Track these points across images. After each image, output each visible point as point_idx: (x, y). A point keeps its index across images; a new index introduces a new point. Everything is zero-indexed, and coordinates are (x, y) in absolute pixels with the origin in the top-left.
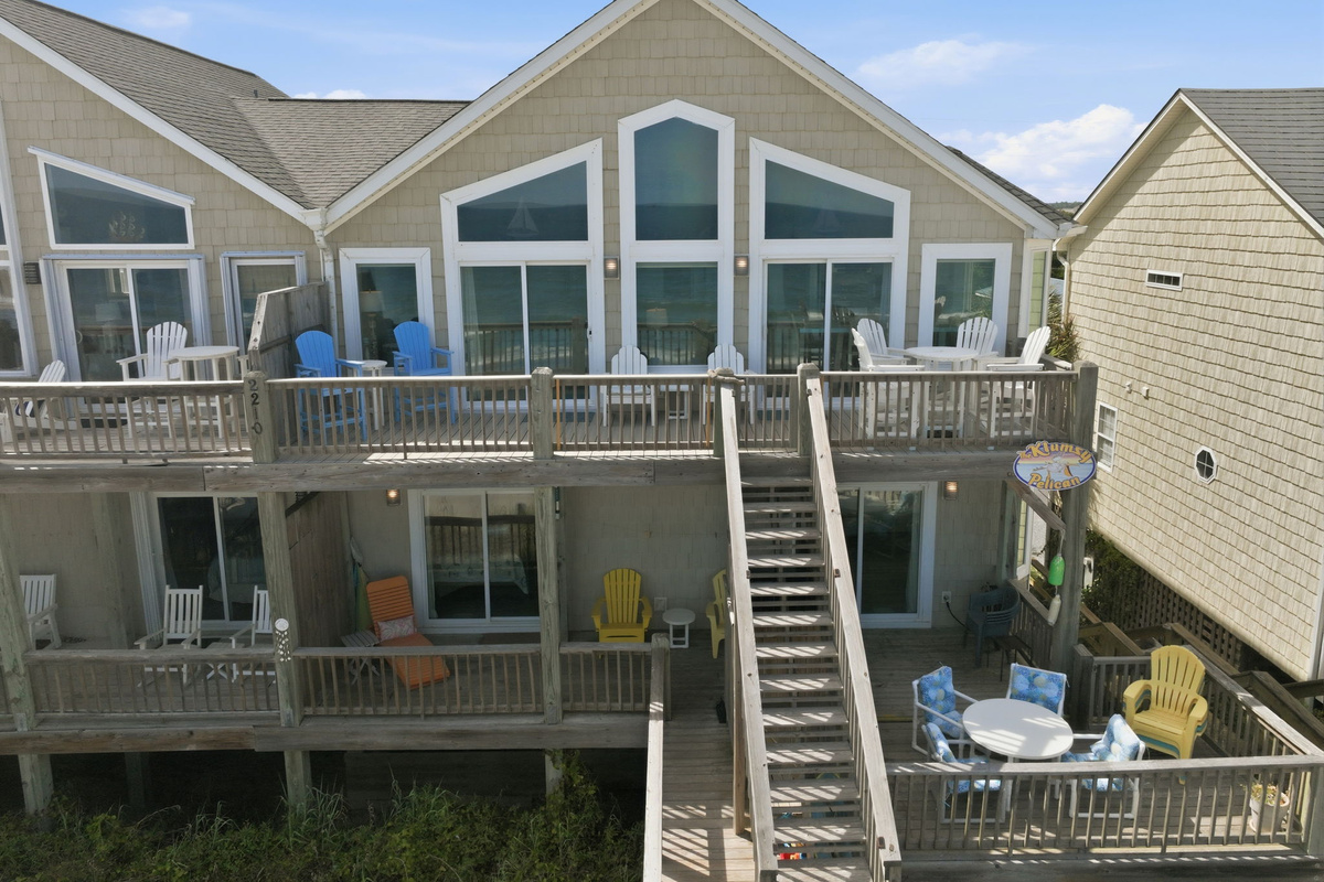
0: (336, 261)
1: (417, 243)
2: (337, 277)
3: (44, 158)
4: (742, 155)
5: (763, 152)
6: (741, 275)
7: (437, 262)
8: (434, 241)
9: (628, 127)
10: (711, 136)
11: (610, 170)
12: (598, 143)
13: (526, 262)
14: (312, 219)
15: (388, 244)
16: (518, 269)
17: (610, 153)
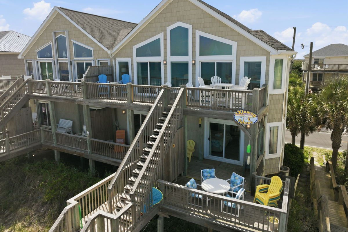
0: (115, 61)
1: (129, 57)
2: (115, 64)
3: (74, 41)
4: (194, 34)
5: (199, 33)
6: (194, 64)
7: (132, 61)
8: (132, 57)
9: (169, 29)
10: (187, 30)
11: (165, 40)
12: (163, 33)
13: (149, 61)
14: (109, 52)
15: (124, 57)
16: (147, 63)
17: (165, 35)
